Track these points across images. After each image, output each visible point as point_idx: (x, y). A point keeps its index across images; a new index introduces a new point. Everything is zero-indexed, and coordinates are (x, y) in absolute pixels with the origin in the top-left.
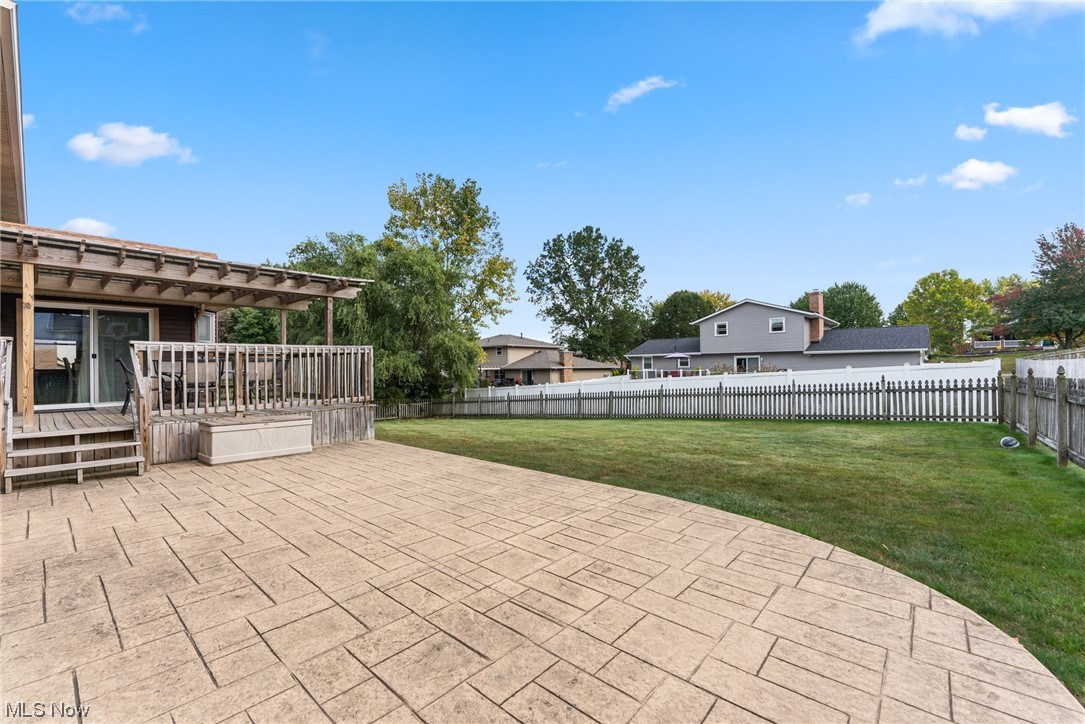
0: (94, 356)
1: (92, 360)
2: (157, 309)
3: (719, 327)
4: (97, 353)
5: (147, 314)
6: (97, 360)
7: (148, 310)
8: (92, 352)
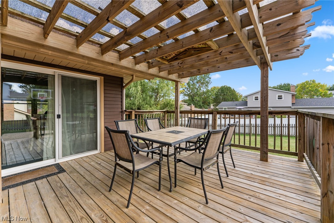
0: (59, 116)
1: (57, 120)
2: (103, 77)
3: (255, 97)
4: (60, 113)
5: (96, 81)
6: (61, 119)
7: (97, 78)
8: (57, 113)
